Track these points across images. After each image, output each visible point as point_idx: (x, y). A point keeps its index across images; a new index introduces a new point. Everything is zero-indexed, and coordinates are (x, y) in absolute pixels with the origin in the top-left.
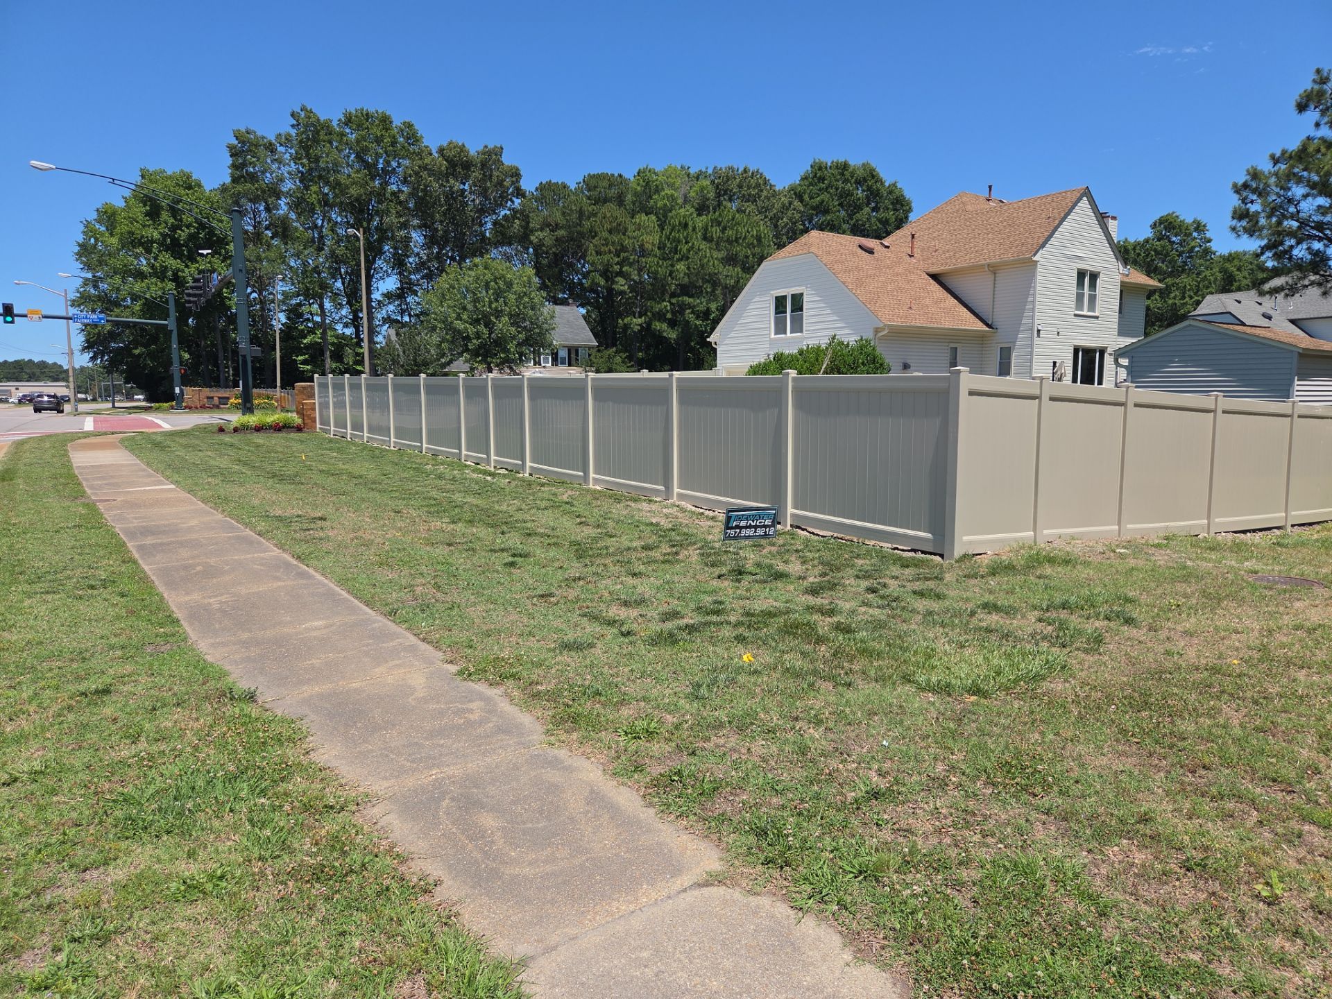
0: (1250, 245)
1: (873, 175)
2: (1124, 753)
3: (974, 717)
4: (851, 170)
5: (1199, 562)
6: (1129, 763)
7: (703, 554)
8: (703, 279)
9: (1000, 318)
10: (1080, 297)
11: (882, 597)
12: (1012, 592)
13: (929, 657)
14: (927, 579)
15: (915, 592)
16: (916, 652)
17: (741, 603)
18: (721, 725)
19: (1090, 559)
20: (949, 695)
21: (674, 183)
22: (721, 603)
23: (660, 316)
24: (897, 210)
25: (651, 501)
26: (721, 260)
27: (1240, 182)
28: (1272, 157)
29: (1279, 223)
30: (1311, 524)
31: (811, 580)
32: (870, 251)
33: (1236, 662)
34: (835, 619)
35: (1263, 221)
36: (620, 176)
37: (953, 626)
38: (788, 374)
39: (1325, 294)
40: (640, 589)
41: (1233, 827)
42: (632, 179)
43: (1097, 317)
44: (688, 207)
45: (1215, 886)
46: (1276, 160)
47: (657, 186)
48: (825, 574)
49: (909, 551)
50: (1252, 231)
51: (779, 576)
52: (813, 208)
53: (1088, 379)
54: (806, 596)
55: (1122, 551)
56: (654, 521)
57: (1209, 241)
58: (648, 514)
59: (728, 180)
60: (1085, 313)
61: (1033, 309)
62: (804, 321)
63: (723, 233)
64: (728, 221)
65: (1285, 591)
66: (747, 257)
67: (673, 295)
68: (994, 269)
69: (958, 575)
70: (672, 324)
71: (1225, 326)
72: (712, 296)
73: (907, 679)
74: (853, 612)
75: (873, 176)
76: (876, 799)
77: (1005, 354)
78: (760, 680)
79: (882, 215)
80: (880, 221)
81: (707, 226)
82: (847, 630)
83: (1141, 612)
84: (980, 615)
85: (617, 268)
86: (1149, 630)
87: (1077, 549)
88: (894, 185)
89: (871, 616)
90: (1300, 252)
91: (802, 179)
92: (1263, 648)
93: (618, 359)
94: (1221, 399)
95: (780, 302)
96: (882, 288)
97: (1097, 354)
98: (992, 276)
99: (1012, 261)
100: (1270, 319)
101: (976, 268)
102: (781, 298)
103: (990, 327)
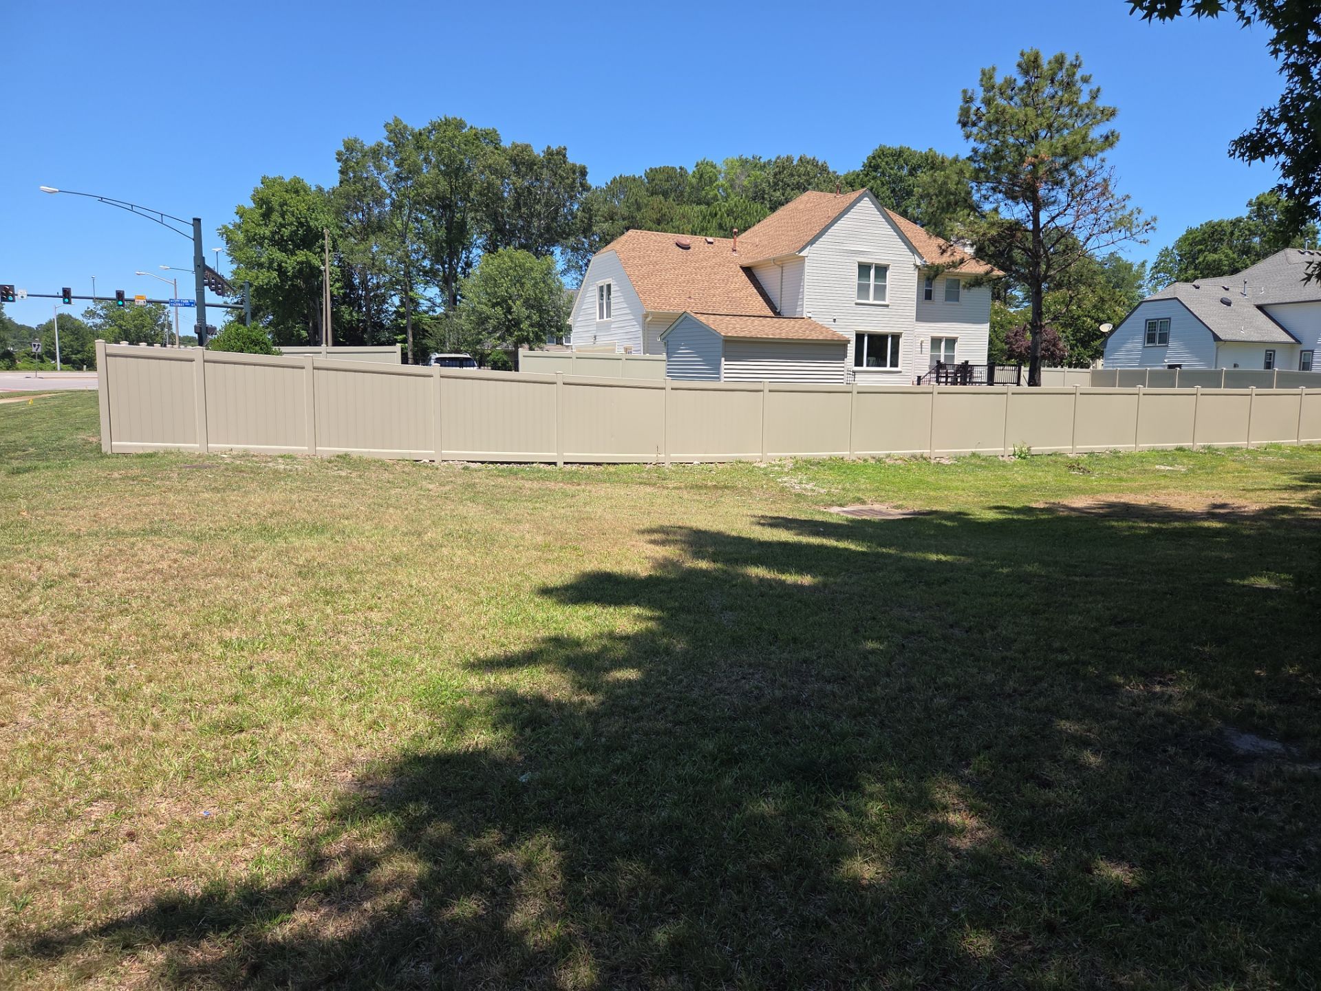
9: (785, 306)
10: (863, 287)
30: (598, 464)
32: (686, 247)
43: (888, 306)
59: (784, 169)
60: (871, 301)
61: (803, 299)
62: (612, 308)
68: (781, 263)
95: (602, 291)
96: (672, 280)
97: (890, 339)
98: (780, 269)
99: (787, 256)
100: (1229, 304)
101: (766, 262)
102: (601, 288)
103: (777, 314)
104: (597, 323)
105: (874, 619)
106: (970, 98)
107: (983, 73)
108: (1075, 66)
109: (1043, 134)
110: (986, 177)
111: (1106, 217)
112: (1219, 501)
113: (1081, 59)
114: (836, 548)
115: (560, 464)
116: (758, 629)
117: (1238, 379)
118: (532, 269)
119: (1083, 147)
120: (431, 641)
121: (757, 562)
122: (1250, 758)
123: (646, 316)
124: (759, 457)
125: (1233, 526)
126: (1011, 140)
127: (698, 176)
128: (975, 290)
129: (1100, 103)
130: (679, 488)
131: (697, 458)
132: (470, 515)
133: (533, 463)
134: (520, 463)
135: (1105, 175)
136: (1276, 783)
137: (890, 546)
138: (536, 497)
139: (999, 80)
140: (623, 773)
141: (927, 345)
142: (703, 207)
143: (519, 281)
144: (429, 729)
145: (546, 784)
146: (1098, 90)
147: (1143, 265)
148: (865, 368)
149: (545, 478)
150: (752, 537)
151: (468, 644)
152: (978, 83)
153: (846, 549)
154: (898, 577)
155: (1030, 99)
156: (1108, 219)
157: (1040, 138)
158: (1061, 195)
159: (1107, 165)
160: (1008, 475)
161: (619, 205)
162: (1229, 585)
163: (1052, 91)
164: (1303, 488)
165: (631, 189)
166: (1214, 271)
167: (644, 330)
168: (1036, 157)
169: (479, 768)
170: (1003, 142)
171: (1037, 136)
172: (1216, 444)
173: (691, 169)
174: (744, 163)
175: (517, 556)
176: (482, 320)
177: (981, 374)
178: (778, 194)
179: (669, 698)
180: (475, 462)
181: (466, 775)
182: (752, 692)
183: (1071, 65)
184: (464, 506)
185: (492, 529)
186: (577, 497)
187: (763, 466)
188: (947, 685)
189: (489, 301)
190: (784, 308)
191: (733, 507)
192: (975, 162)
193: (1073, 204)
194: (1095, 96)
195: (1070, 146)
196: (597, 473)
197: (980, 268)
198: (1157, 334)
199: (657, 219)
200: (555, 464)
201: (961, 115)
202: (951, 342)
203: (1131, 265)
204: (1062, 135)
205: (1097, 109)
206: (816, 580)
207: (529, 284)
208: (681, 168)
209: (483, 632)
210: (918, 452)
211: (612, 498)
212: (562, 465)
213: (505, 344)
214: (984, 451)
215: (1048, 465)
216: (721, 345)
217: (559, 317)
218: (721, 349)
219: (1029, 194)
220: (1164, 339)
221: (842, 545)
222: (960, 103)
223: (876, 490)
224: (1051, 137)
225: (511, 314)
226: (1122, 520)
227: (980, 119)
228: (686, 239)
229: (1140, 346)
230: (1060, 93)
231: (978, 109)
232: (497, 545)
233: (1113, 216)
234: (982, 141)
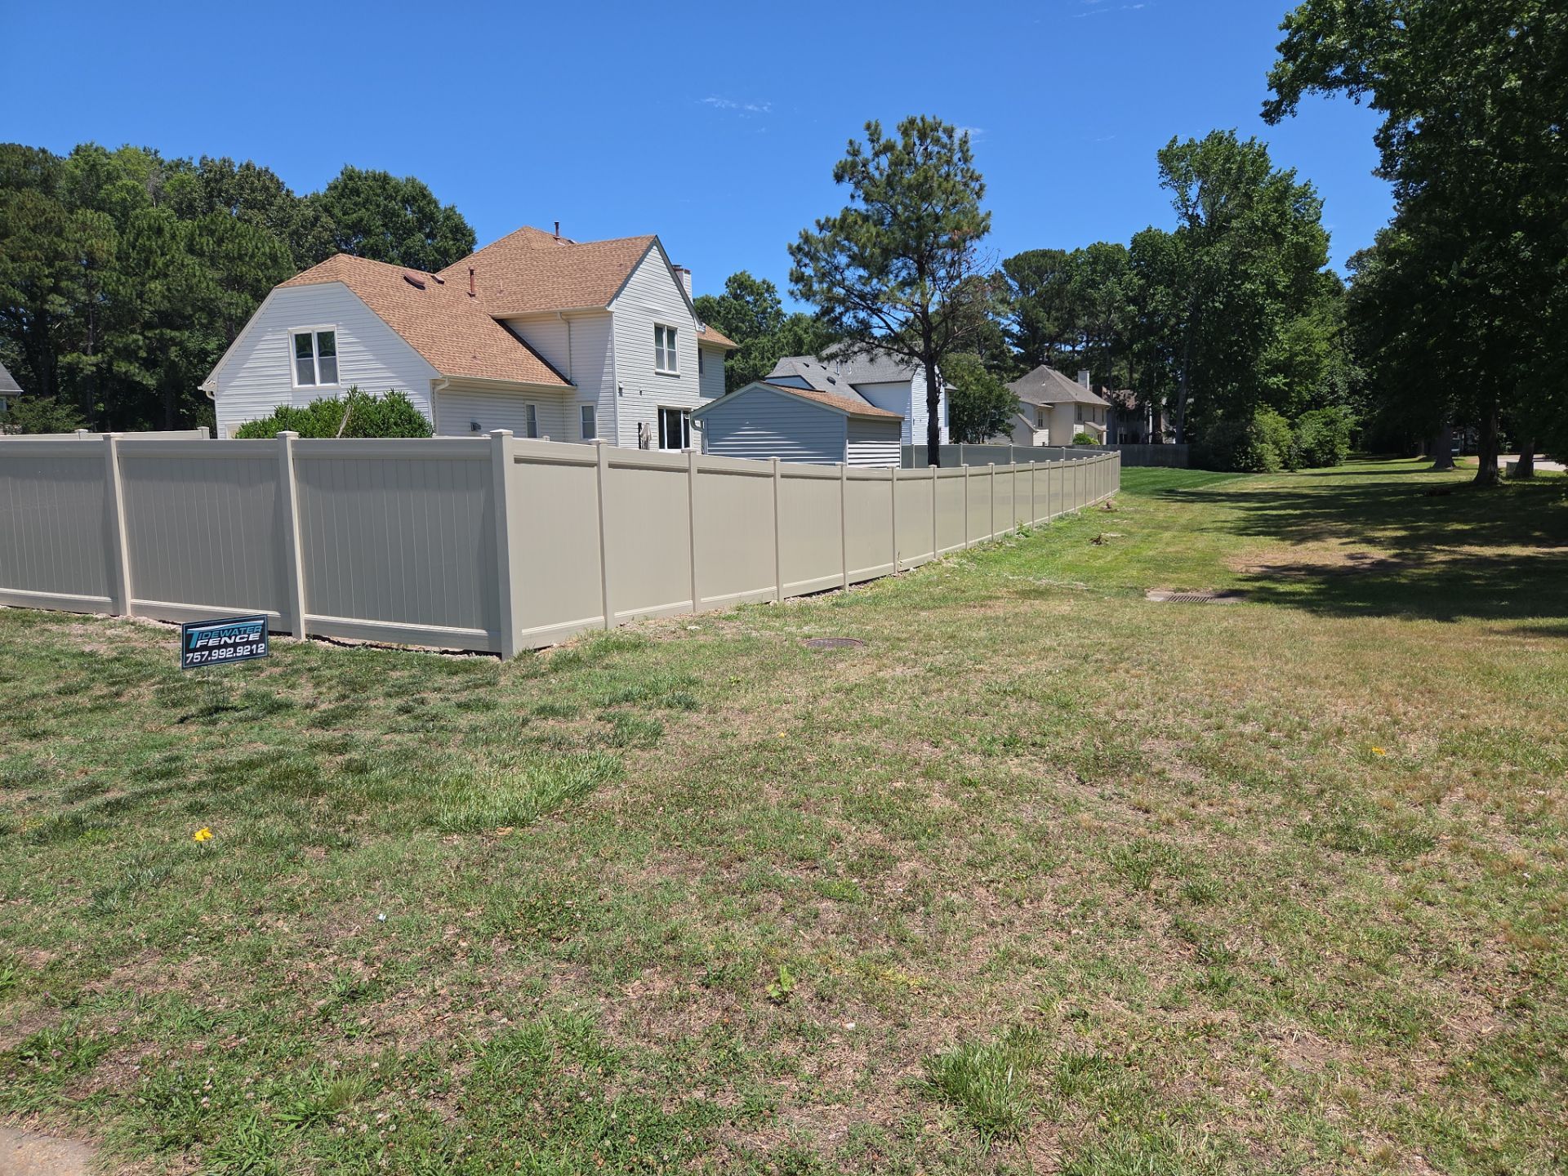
0: (809, 309)
1: (423, 194)
2: (666, 862)
3: (503, 855)
4: (393, 183)
5: (763, 632)
6: (666, 875)
7: (162, 691)
8: (193, 306)
9: (579, 373)
10: (659, 354)
11: (416, 718)
12: (573, 690)
13: (461, 786)
14: (477, 686)
15: (459, 706)
16: (446, 783)
17: (210, 754)
18: (135, 946)
19: (660, 641)
20: (479, 833)
21: (136, 171)
22: (177, 758)
23: (129, 354)
24: (458, 240)
25: (87, 620)
26: (220, 282)
27: (795, 245)
28: (818, 222)
29: (830, 289)
30: (865, 582)
31: (323, 707)
32: (420, 286)
33: (782, 735)
34: (347, 757)
35: (816, 287)
36: (44, 151)
37: (500, 741)
38: (285, 436)
39: (872, 360)
40: (40, 757)
41: (757, 923)
42: (68, 157)
43: (678, 377)
44: (162, 206)
45: (730, 998)
46: (822, 228)
47: (109, 173)
48: (344, 697)
49: (461, 653)
50: (808, 295)
51: (276, 708)
52: (348, 227)
53: (675, 443)
54: (314, 731)
55: (693, 627)
56: (87, 649)
57: (779, 302)
58: (79, 640)
59: (223, 177)
60: (666, 371)
61: (613, 365)
62: (339, 368)
63: (219, 246)
64: (226, 231)
65: (831, 653)
66: (259, 281)
67: (148, 326)
68: (567, 318)
69: (516, 677)
70: (149, 364)
71: (787, 389)
72: (208, 329)
73: (429, 822)
74: (375, 742)
75: (424, 196)
76: (354, 999)
77: (588, 414)
78: (213, 865)
79: (438, 242)
80: (437, 250)
81: (192, 235)
82: (362, 769)
83: (703, 694)
84: (535, 722)
85: (50, 282)
86: (709, 713)
87: (648, 631)
88: (452, 209)
89: (399, 744)
90: (848, 320)
91: (330, 188)
92: (808, 716)
93: (61, 412)
94: (778, 463)
95: (303, 344)
97: (682, 416)
98: (565, 326)
99: (587, 310)
101: (546, 315)
102: (302, 337)
103: (569, 383)
104: (294, 391)
123: (438, 382)
148: (666, 450)
167: (433, 403)
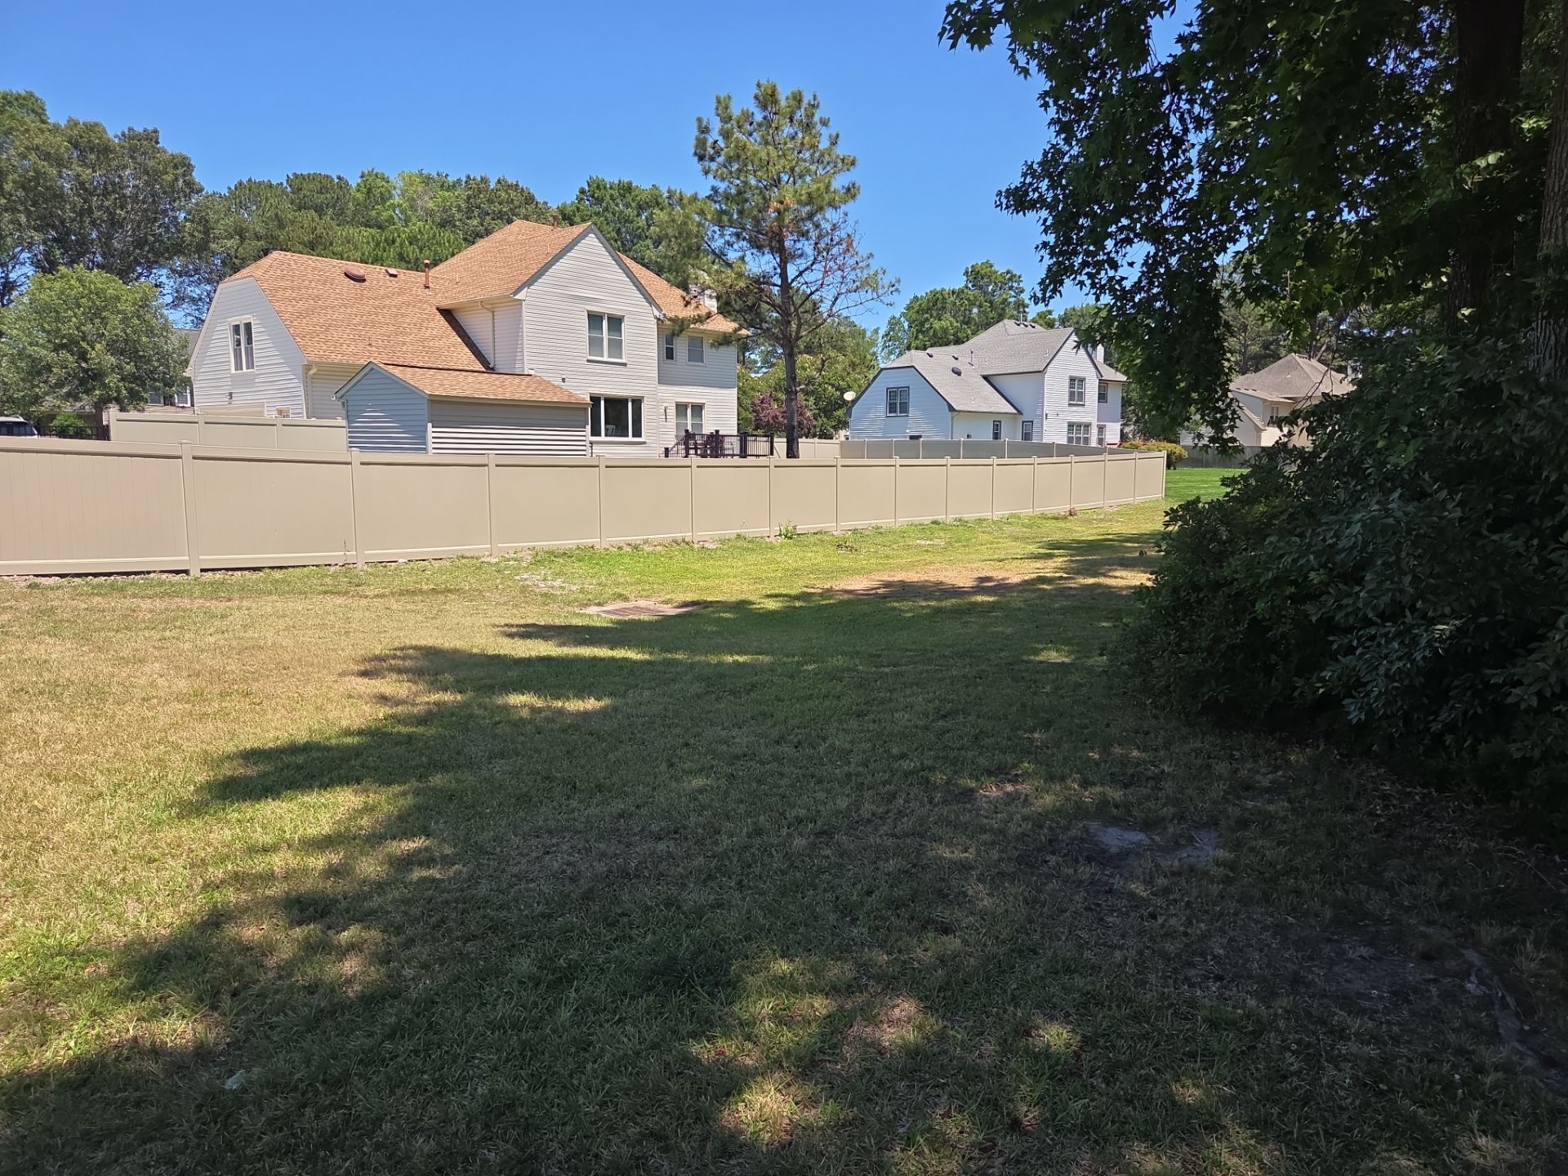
10: (595, 342)
32: (359, 279)
43: (624, 365)
44: (428, 220)
59: (479, 192)
60: (605, 359)
61: (522, 353)
62: (255, 356)
68: (488, 306)
96: (342, 321)
97: (630, 404)
98: (490, 314)
99: (498, 298)
100: (959, 374)
101: (472, 305)
102: (236, 329)
103: (489, 369)
104: (232, 376)
105: (687, 745)
106: (706, 128)
107: (719, 102)
108: (813, 106)
109: (785, 178)
110: (729, 220)
111: (852, 276)
112: (983, 574)
113: (819, 98)
114: (613, 659)
115: (195, 572)
116: (547, 778)
117: (975, 450)
118: (118, 298)
119: (827, 197)
120: (16, 872)
121: (520, 687)
122: (1124, 854)
123: (308, 368)
124: (486, 549)
125: (1004, 600)
126: (753, 182)
127: (365, 190)
128: (723, 349)
129: (841, 151)
130: (383, 596)
131: (401, 555)
132: (54, 656)
133: (149, 573)
134: (128, 574)
135: (850, 230)
136: (1161, 881)
137: (677, 649)
138: (167, 621)
139: (736, 111)
140: (403, 1037)
141: (672, 412)
142: (373, 231)
143: (96, 314)
144: (37, 1029)
145: (275, 1086)
146: (837, 136)
147: (876, 331)
148: (603, 438)
149: (174, 592)
150: (502, 652)
151: (87, 867)
152: (713, 111)
153: (625, 659)
154: (697, 688)
155: (770, 138)
156: (854, 277)
157: (783, 183)
158: (807, 247)
159: (851, 220)
160: (778, 557)
161: (251, 219)
162: (1027, 662)
163: (791, 131)
164: (1050, 556)
165: (267, 199)
166: (941, 340)
167: (305, 387)
168: (782, 203)
169: (147, 1081)
170: (746, 183)
171: (779, 180)
172: (966, 517)
173: (354, 181)
174: (427, 180)
175: (150, 714)
176: (38, 370)
177: (733, 445)
178: (475, 222)
179: (447, 902)
180: (49, 576)
181: (125, 1101)
182: (564, 871)
183: (809, 104)
184: (39, 644)
185: (97, 676)
186: (231, 618)
187: (494, 561)
188: (800, 821)
189: (49, 341)
190: (499, 360)
191: (464, 616)
192: (715, 202)
193: (820, 258)
194: (834, 142)
195: (815, 195)
196: (256, 582)
197: (725, 325)
198: (897, 402)
199: (310, 242)
200: (186, 572)
201: (697, 147)
202: (698, 409)
203: (864, 331)
204: (804, 182)
205: (838, 157)
206: (602, 704)
207: (115, 321)
208: (339, 178)
209: (112, 843)
210: (679, 536)
211: (284, 616)
212: (198, 574)
213: (78, 405)
214: (750, 532)
215: (815, 544)
216: (425, 406)
217: (168, 367)
218: (426, 412)
219: (773, 242)
220: (904, 408)
221: (620, 653)
222: (695, 132)
223: (639, 582)
224: (794, 183)
225: (86, 361)
226: (903, 600)
227: (718, 153)
228: (358, 269)
229: (882, 415)
230: (800, 135)
231: (716, 142)
232: (111, 700)
233: (859, 274)
234: (723, 179)
